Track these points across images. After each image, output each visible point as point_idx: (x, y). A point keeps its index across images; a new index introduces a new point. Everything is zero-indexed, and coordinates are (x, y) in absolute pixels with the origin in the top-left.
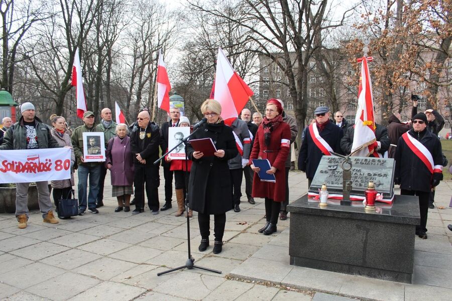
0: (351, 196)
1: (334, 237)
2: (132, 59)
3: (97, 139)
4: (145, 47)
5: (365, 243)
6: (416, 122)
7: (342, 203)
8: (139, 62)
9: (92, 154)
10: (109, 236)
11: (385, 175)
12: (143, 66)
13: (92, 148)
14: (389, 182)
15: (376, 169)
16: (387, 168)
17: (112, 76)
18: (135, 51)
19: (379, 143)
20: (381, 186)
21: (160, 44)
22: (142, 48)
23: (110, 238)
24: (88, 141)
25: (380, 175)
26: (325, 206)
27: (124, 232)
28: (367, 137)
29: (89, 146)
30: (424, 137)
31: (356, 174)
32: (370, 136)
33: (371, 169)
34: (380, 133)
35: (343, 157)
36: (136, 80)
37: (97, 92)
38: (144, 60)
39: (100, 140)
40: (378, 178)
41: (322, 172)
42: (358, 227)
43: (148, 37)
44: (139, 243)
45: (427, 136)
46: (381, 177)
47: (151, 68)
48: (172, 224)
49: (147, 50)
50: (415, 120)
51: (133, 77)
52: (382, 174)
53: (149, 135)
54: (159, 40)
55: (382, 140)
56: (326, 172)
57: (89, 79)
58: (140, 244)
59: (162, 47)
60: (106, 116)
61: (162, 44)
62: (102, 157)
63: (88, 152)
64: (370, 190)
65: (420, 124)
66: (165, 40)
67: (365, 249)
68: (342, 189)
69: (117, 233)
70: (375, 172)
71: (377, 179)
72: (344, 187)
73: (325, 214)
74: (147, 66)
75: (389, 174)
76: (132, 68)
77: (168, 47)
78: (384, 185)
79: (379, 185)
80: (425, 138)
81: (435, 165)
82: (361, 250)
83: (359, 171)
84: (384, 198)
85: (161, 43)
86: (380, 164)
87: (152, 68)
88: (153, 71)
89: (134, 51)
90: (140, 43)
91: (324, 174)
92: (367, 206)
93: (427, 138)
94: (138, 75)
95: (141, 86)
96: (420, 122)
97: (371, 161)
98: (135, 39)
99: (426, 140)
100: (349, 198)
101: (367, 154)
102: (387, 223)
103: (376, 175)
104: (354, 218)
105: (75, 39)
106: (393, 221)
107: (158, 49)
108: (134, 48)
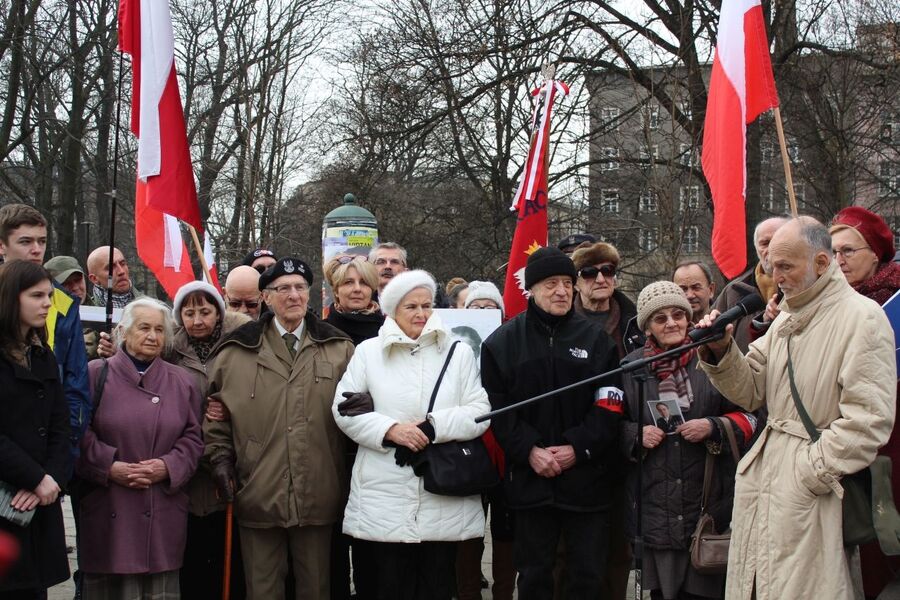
4: (223, 48)
12: (217, 110)
18: (191, 62)
22: (214, 54)
38: (218, 90)
47: (242, 115)
49: (232, 57)
54: (270, 28)
59: (278, 49)
66: (289, 27)
74: (229, 112)
77: (299, 50)
85: (274, 36)
88: (249, 126)
89: (188, 63)
90: (208, 37)
95: (210, 173)
98: (192, 24)
107: (265, 56)
108: (188, 50)
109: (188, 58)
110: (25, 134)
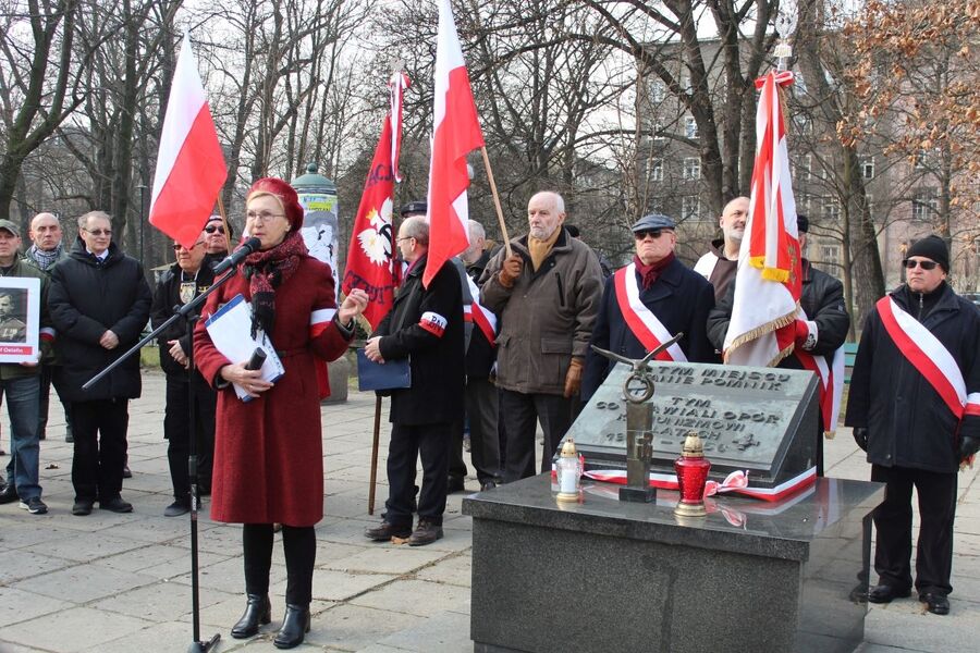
0: (653, 477)
1: (586, 590)
2: (241, 57)
3: (19, 297)
4: (278, 19)
5: (667, 609)
6: (913, 264)
7: (624, 495)
10: (19, 580)
11: (774, 419)
12: (271, 81)
14: (776, 439)
15: (754, 400)
16: (786, 398)
18: (250, 33)
19: (812, 327)
20: (751, 450)
21: (323, 12)
22: (269, 26)
23: (19, 585)
25: (758, 418)
26: (569, 502)
27: (69, 571)
28: (770, 307)
30: (937, 307)
31: (692, 413)
32: (781, 304)
33: (739, 400)
34: (820, 298)
35: (627, 363)
36: (253, 121)
38: (273, 61)
39: (26, 300)
40: (749, 425)
41: (601, 406)
42: (649, 563)
44: (98, 600)
45: (945, 306)
46: (762, 424)
47: (294, 84)
48: (222, 551)
49: (284, 29)
50: (912, 258)
51: (244, 112)
52: (766, 416)
55: (821, 317)
56: (613, 407)
58: (97, 604)
59: (327, 24)
60: (39, 237)
61: (329, 15)
62: (28, 351)
64: (689, 459)
65: (926, 272)
67: (666, 625)
68: (625, 453)
69: (46, 573)
70: (750, 408)
71: (746, 428)
72: (630, 447)
73: (559, 525)
74: (282, 81)
75: (785, 414)
76: (242, 84)
78: (760, 447)
79: (746, 446)
80: (936, 313)
81: (969, 392)
82: (658, 630)
83: (706, 404)
84: (751, 484)
86: (769, 384)
87: (299, 88)
88: (301, 95)
89: (247, 33)
91: (607, 411)
92: (682, 506)
93: (942, 311)
96: (925, 265)
97: (747, 378)
99: (940, 318)
100: (647, 482)
101: (774, 356)
102: (725, 552)
103: (748, 417)
104: (636, 536)
106: (736, 547)
107: (316, 28)
108: (248, 22)
109: (247, 29)
110: (77, 102)
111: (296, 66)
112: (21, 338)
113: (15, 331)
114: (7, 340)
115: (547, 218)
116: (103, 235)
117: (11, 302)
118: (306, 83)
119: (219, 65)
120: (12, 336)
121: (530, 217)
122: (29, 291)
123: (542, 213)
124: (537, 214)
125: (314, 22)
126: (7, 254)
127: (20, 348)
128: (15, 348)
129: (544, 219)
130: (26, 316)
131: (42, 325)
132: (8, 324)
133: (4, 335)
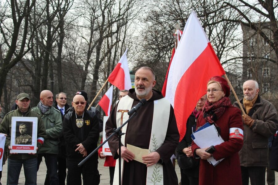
2: (89, 32)
3: (29, 125)
4: (104, 17)
8: (97, 35)
9: (21, 144)
12: (100, 41)
13: (21, 137)
17: (64, 51)
24: (18, 128)
29: (18, 134)
37: (46, 70)
38: (101, 33)
39: (32, 127)
43: (107, 5)
47: (110, 41)
49: (106, 20)
51: (89, 54)
53: (88, 123)
54: (120, 9)
57: (38, 55)
61: (124, 14)
62: (32, 148)
63: (16, 141)
66: (127, 9)
74: (105, 41)
76: (89, 42)
77: (131, 17)
85: (122, 12)
87: (112, 42)
89: (91, 23)
90: (99, 13)
94: (95, 50)
95: (98, 63)
98: (93, 9)
105: (21, 7)
107: (118, 20)
108: (91, 18)
109: (91, 21)
110: (29, 49)
111: (111, 34)
112: (30, 142)
113: (27, 140)
114: (24, 144)
115: (252, 91)
116: (64, 99)
117: (26, 128)
118: (115, 41)
119: (80, 35)
120: (26, 142)
121: (244, 91)
122: (33, 123)
123: (249, 89)
124: (247, 90)
125: (118, 17)
126: (26, 108)
127: (29, 147)
128: (27, 147)
129: (250, 92)
130: (32, 133)
131: (38, 136)
132: (25, 137)
133: (23, 142)
